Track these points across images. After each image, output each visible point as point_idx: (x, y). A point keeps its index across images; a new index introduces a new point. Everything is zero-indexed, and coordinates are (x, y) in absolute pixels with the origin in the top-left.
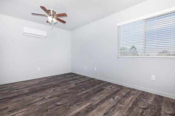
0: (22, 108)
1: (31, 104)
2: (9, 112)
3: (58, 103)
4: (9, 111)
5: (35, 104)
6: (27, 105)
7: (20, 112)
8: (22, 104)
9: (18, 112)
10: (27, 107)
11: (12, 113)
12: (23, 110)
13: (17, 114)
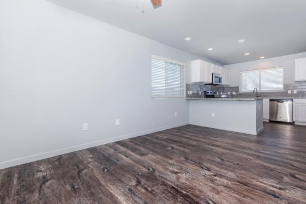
0: (256, 187)
1: (239, 182)
2: (278, 197)
3: (218, 160)
4: (277, 199)
5: (236, 178)
6: (247, 186)
7: (264, 185)
8: (250, 195)
9: (266, 186)
10: (250, 182)
11: (274, 191)
12: (258, 183)
13: (269, 185)
